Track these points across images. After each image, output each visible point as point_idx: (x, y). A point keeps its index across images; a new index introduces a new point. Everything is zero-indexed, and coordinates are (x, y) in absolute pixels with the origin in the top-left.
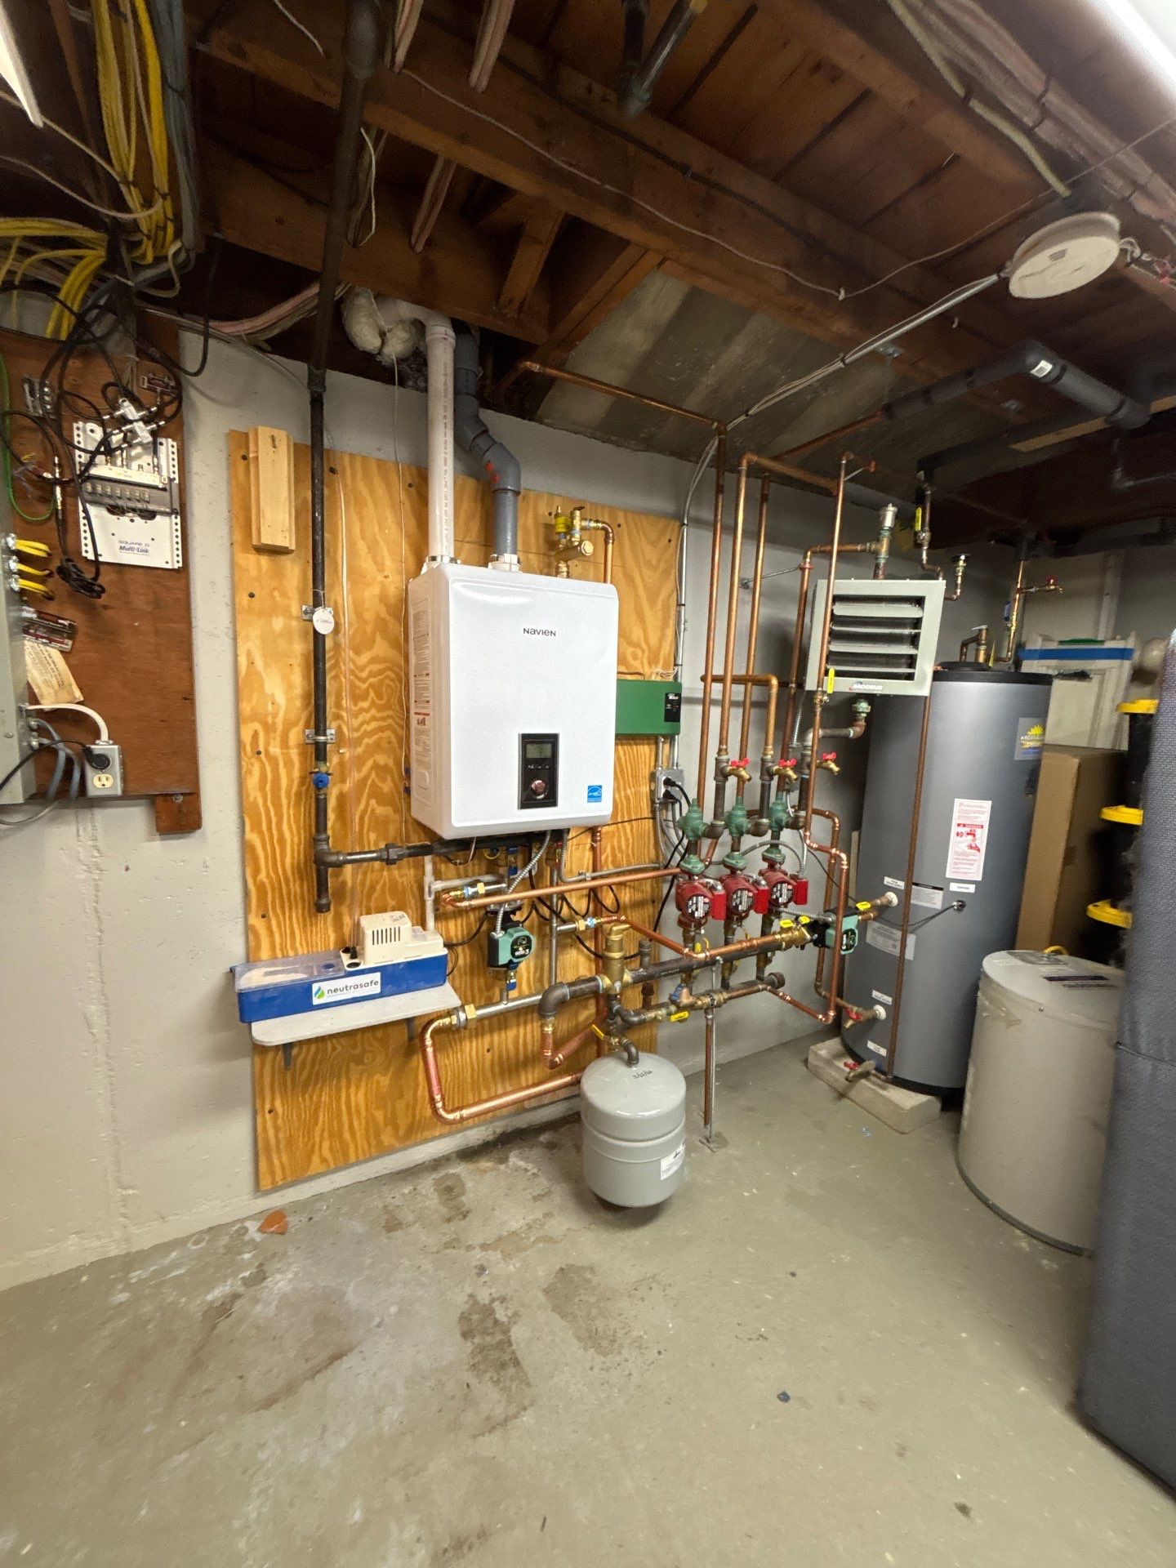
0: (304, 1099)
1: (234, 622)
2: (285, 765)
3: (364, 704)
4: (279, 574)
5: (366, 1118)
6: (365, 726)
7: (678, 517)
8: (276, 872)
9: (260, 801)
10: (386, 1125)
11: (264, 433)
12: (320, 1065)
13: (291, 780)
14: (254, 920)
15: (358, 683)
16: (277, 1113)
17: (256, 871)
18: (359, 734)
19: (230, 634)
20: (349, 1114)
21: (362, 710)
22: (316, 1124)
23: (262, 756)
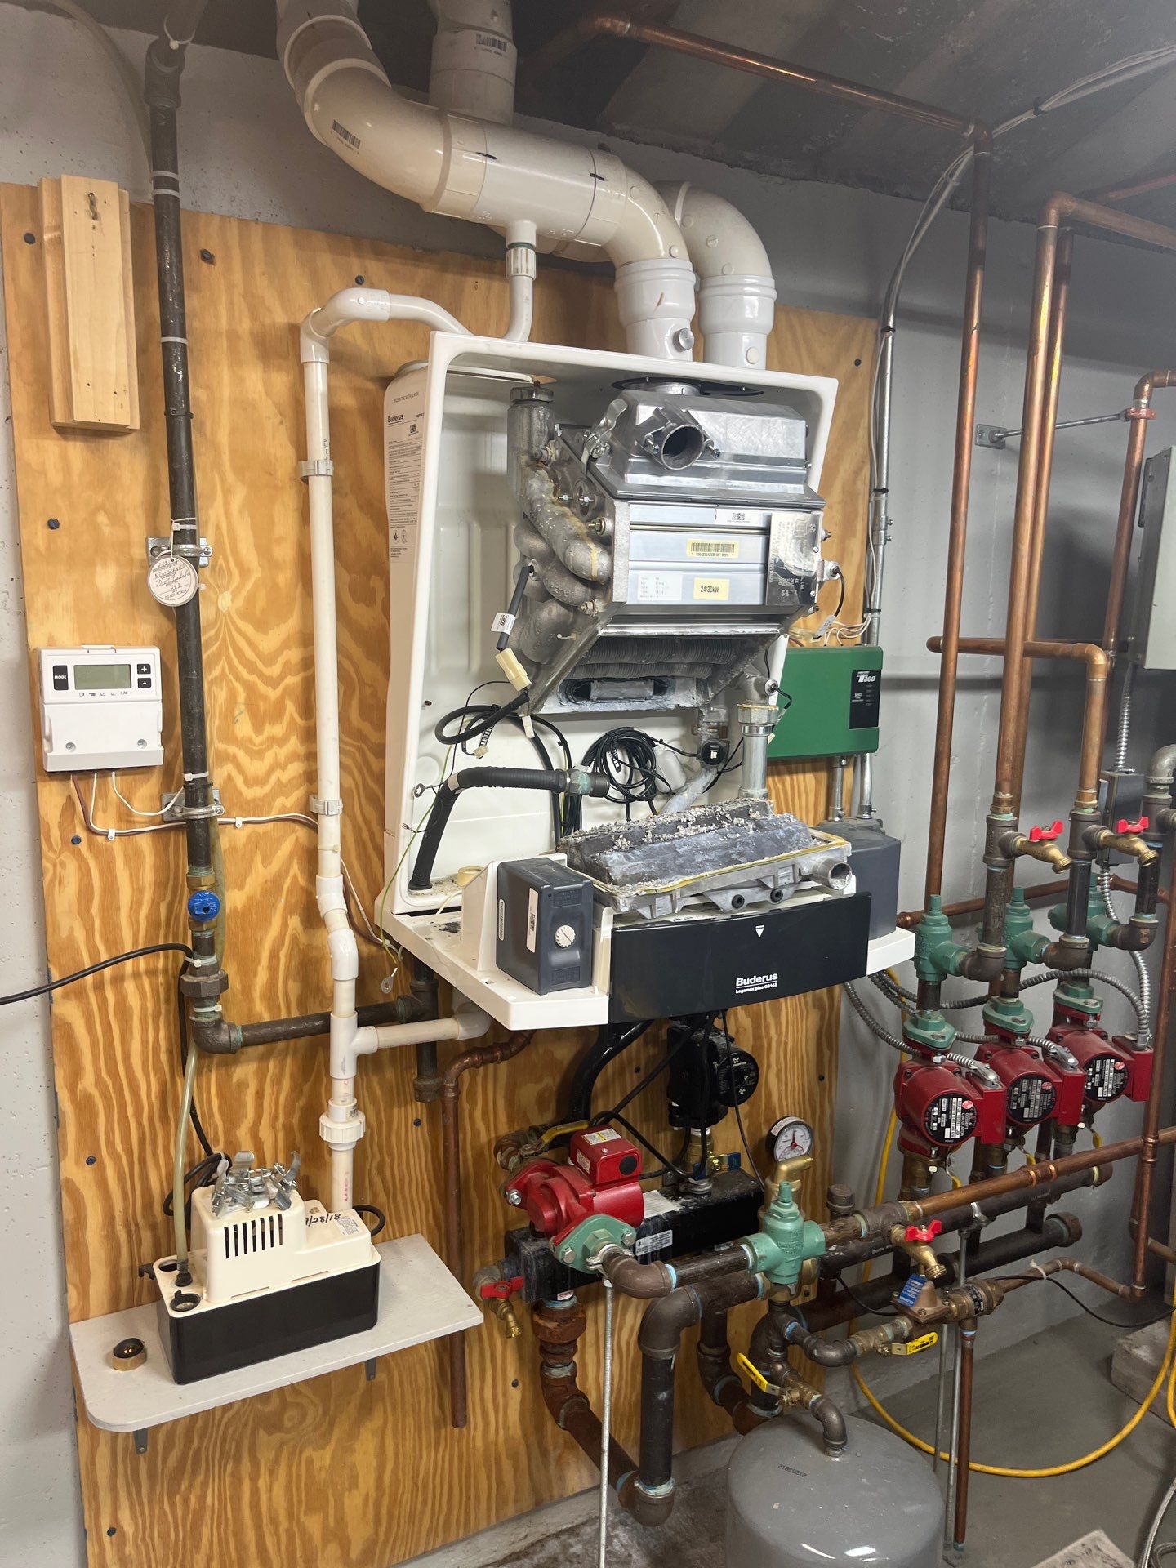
0: (173, 1505)
1: (19, 578)
3: (278, 730)
4: (105, 480)
8: (114, 1073)
9: (80, 936)
11: (74, 190)
13: (138, 891)
14: (74, 1170)
16: (123, 1535)
17: (76, 1074)
19: (12, 604)
23: (83, 846)
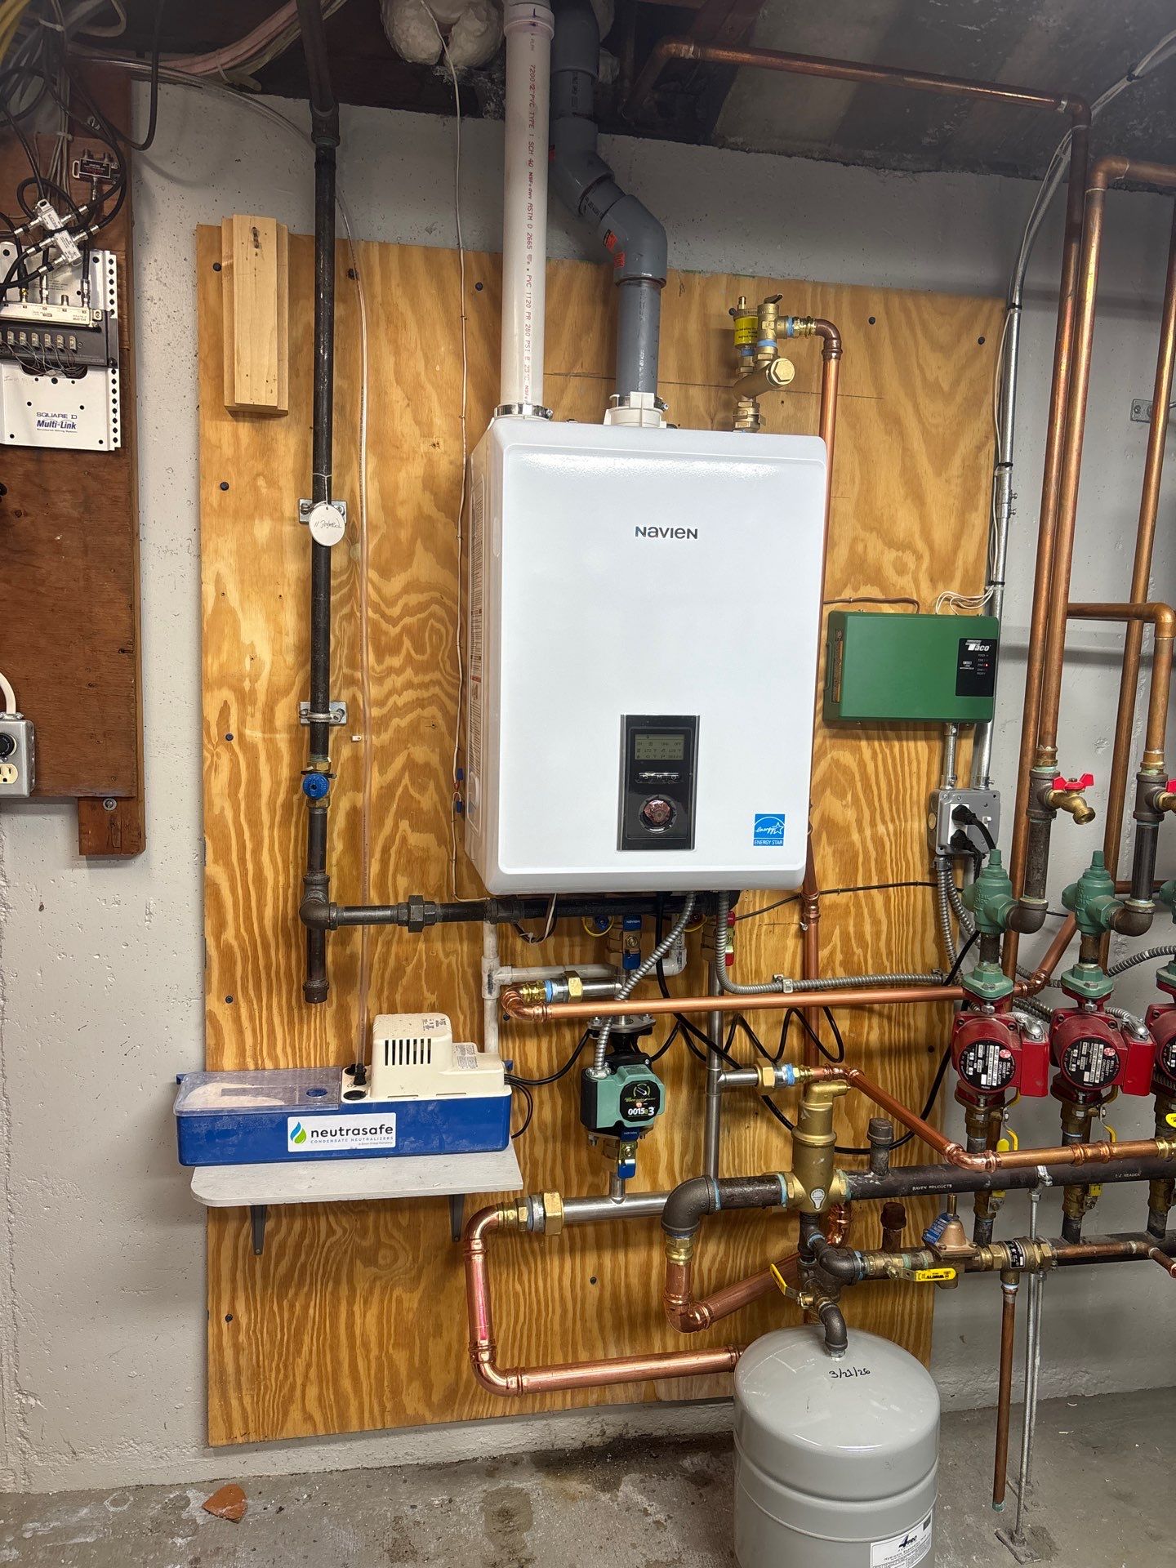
0: (281, 1307)
1: (199, 529)
2: (269, 758)
3: (396, 661)
4: (265, 451)
5: (378, 1358)
6: (395, 697)
7: (1001, 294)
8: (250, 931)
9: (229, 815)
10: (410, 1380)
11: (241, 227)
12: (308, 1255)
13: (276, 783)
14: (217, 1006)
15: (384, 625)
16: (238, 1324)
17: (221, 926)
18: (385, 710)
19: (193, 549)
20: (352, 1347)
21: (391, 670)
22: (299, 1352)
23: (234, 742)
